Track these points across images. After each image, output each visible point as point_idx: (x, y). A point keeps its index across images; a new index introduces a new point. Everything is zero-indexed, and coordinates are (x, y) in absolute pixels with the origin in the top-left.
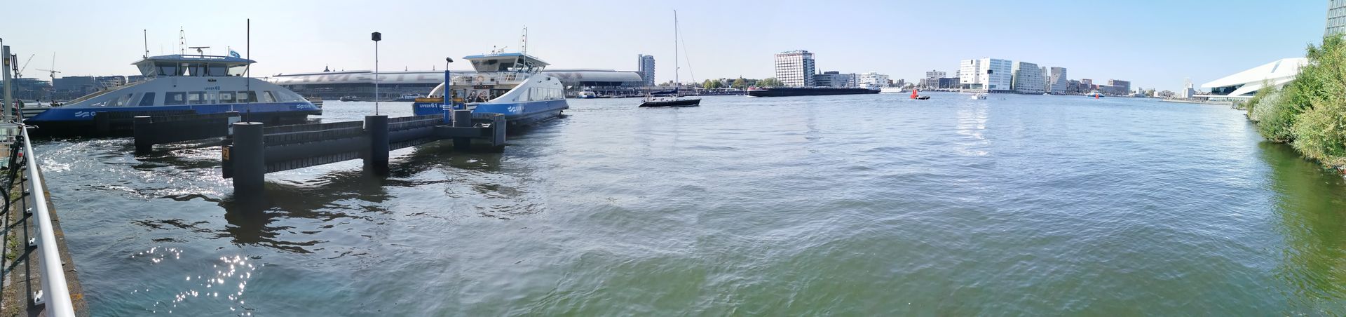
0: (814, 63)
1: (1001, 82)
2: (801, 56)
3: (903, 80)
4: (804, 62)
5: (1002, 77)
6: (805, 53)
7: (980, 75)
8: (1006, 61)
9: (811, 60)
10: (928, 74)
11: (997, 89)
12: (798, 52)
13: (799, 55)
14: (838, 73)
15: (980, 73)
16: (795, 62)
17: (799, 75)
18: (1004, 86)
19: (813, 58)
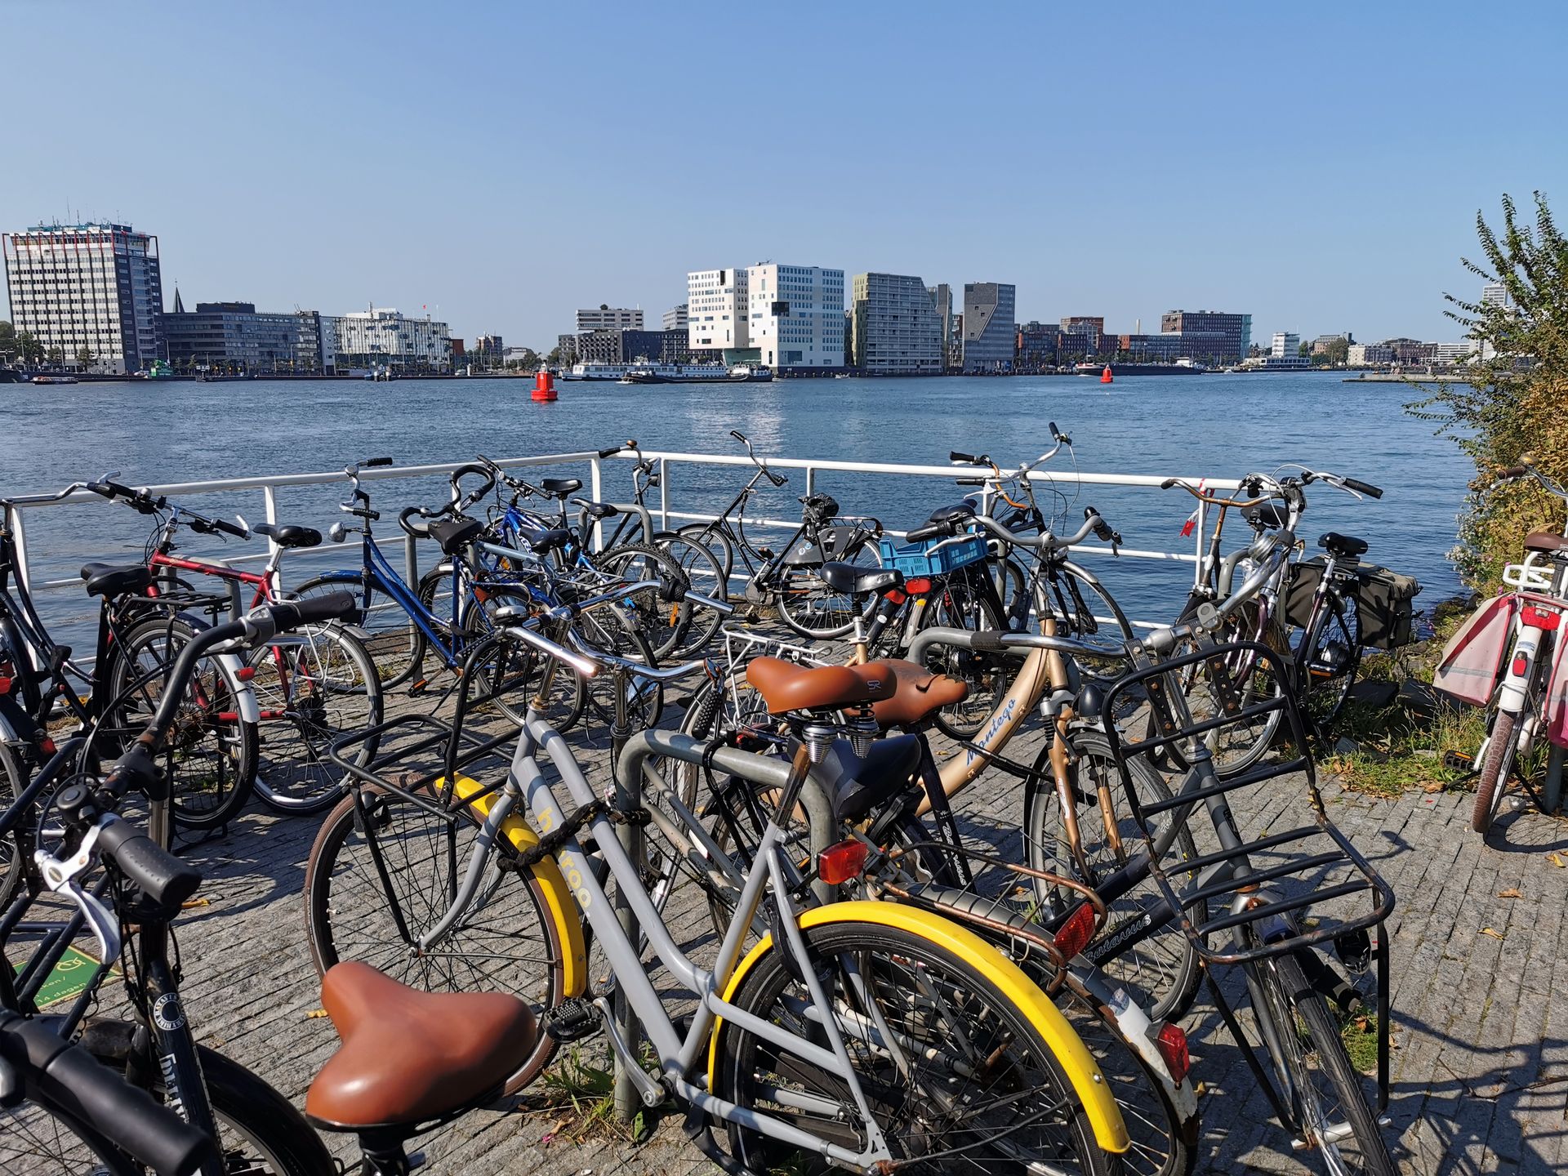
0: (157, 269)
1: (818, 343)
2: (106, 245)
3: (498, 339)
4: (118, 267)
5: (818, 326)
6: (122, 234)
7: (751, 320)
8: (825, 273)
9: (146, 260)
10: (584, 318)
11: (804, 363)
12: (95, 231)
13: (98, 239)
14: (250, 308)
15: (751, 311)
16: (85, 265)
17: (102, 316)
18: (828, 355)
19: (151, 253)
